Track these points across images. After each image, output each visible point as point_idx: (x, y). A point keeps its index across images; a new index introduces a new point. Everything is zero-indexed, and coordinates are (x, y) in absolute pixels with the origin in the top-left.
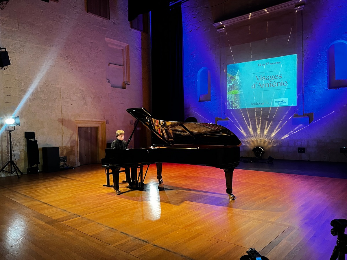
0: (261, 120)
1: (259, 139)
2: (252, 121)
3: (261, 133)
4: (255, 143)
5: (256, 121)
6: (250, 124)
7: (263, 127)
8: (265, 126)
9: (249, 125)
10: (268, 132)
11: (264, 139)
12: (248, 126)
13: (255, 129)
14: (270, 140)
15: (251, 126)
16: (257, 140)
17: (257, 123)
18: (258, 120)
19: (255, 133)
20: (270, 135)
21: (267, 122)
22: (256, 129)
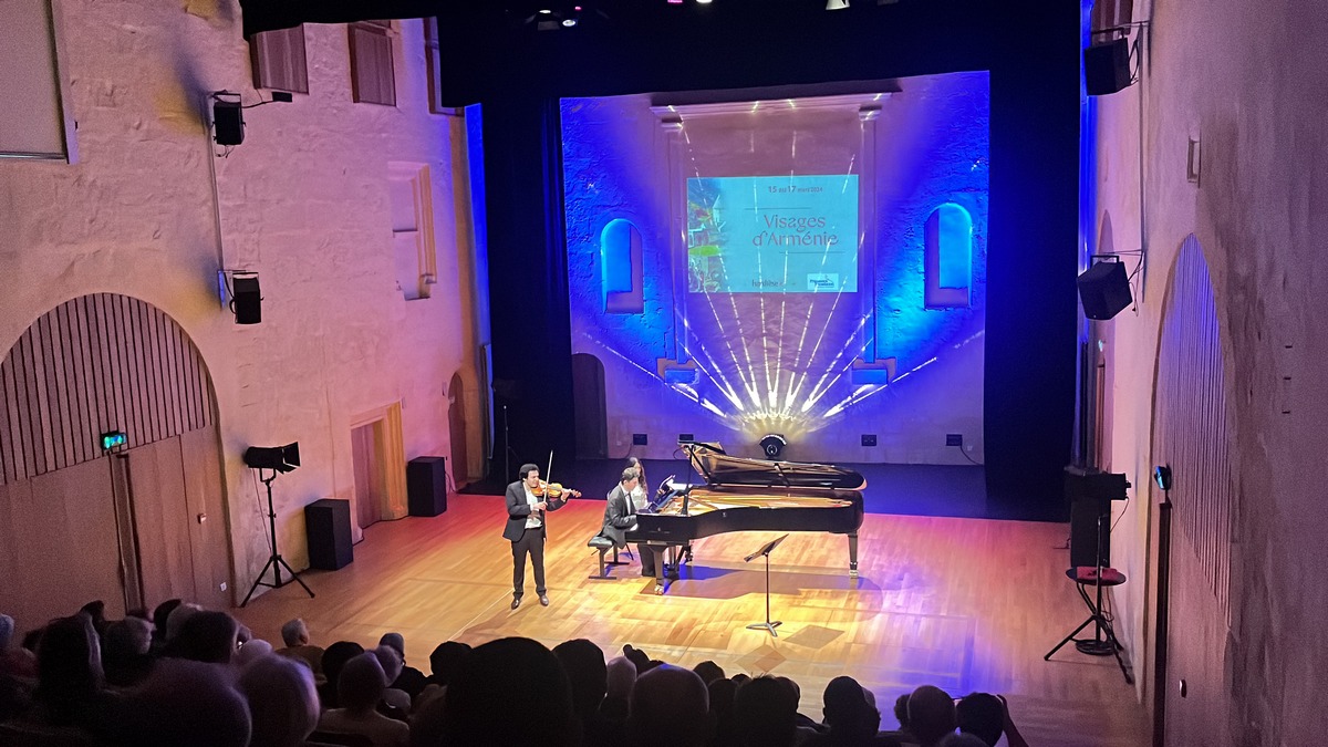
0: (778, 371)
1: (773, 416)
2: (757, 371)
3: (778, 402)
4: (765, 424)
5: (767, 371)
6: (753, 379)
7: (785, 388)
8: (789, 385)
9: (749, 381)
10: (796, 400)
11: (784, 416)
12: (747, 385)
13: (763, 394)
14: (799, 417)
15: (754, 384)
16: (768, 419)
17: (768, 377)
18: (773, 369)
19: (765, 401)
20: (801, 406)
21: (794, 374)
22: (768, 392)
